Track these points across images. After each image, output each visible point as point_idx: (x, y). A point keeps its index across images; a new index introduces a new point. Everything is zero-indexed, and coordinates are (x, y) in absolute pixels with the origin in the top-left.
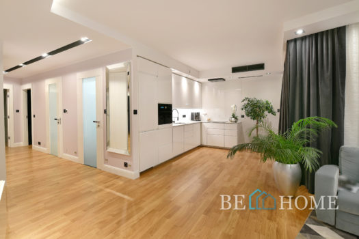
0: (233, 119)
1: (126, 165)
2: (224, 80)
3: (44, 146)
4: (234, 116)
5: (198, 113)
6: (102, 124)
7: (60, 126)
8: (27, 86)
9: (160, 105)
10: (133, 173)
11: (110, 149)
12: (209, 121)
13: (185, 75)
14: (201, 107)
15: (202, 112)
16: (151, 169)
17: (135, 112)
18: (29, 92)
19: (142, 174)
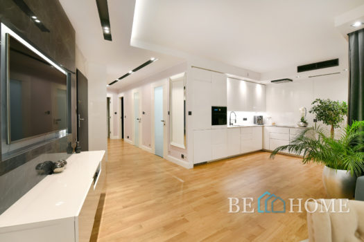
0: (301, 123)
1: (183, 156)
2: (291, 81)
3: (131, 140)
4: (303, 120)
5: (261, 117)
6: (167, 123)
7: (141, 124)
8: (121, 95)
9: (213, 108)
10: (188, 164)
11: (172, 144)
12: (274, 125)
13: (244, 78)
14: (264, 109)
15: (265, 115)
16: (205, 163)
17: (190, 113)
18: (122, 99)
19: (196, 166)
